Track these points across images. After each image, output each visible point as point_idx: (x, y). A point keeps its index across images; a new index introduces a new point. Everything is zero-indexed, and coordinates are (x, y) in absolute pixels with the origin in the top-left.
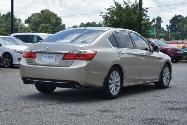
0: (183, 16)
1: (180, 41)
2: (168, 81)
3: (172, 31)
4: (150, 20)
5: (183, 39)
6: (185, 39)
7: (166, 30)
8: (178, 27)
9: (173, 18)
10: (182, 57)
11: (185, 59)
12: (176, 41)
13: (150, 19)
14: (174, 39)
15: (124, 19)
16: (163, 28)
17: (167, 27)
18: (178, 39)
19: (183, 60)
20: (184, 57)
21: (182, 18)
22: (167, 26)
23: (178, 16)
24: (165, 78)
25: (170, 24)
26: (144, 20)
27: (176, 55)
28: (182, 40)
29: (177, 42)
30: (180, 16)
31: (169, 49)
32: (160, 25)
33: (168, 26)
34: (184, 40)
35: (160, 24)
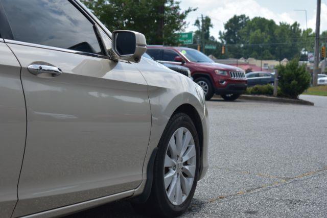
0: (248, 18)
1: (242, 60)
2: (189, 182)
3: (229, 42)
4: (180, 9)
5: (248, 57)
6: (251, 57)
7: (219, 41)
8: (239, 36)
9: (231, 21)
10: (246, 87)
11: (252, 93)
12: (236, 60)
13: (180, 7)
14: (232, 57)
15: (125, 4)
16: (213, 38)
17: (219, 36)
18: (238, 57)
19: (248, 94)
20: (250, 89)
21: (245, 21)
22: (220, 33)
23: (239, 17)
24: (172, 173)
25: (226, 31)
26: (168, 9)
27: (234, 85)
28: (246, 58)
29: (237, 62)
30: (243, 17)
31: (217, 71)
32: (208, 32)
33: (222, 33)
34: (249, 59)
35: (208, 29)
